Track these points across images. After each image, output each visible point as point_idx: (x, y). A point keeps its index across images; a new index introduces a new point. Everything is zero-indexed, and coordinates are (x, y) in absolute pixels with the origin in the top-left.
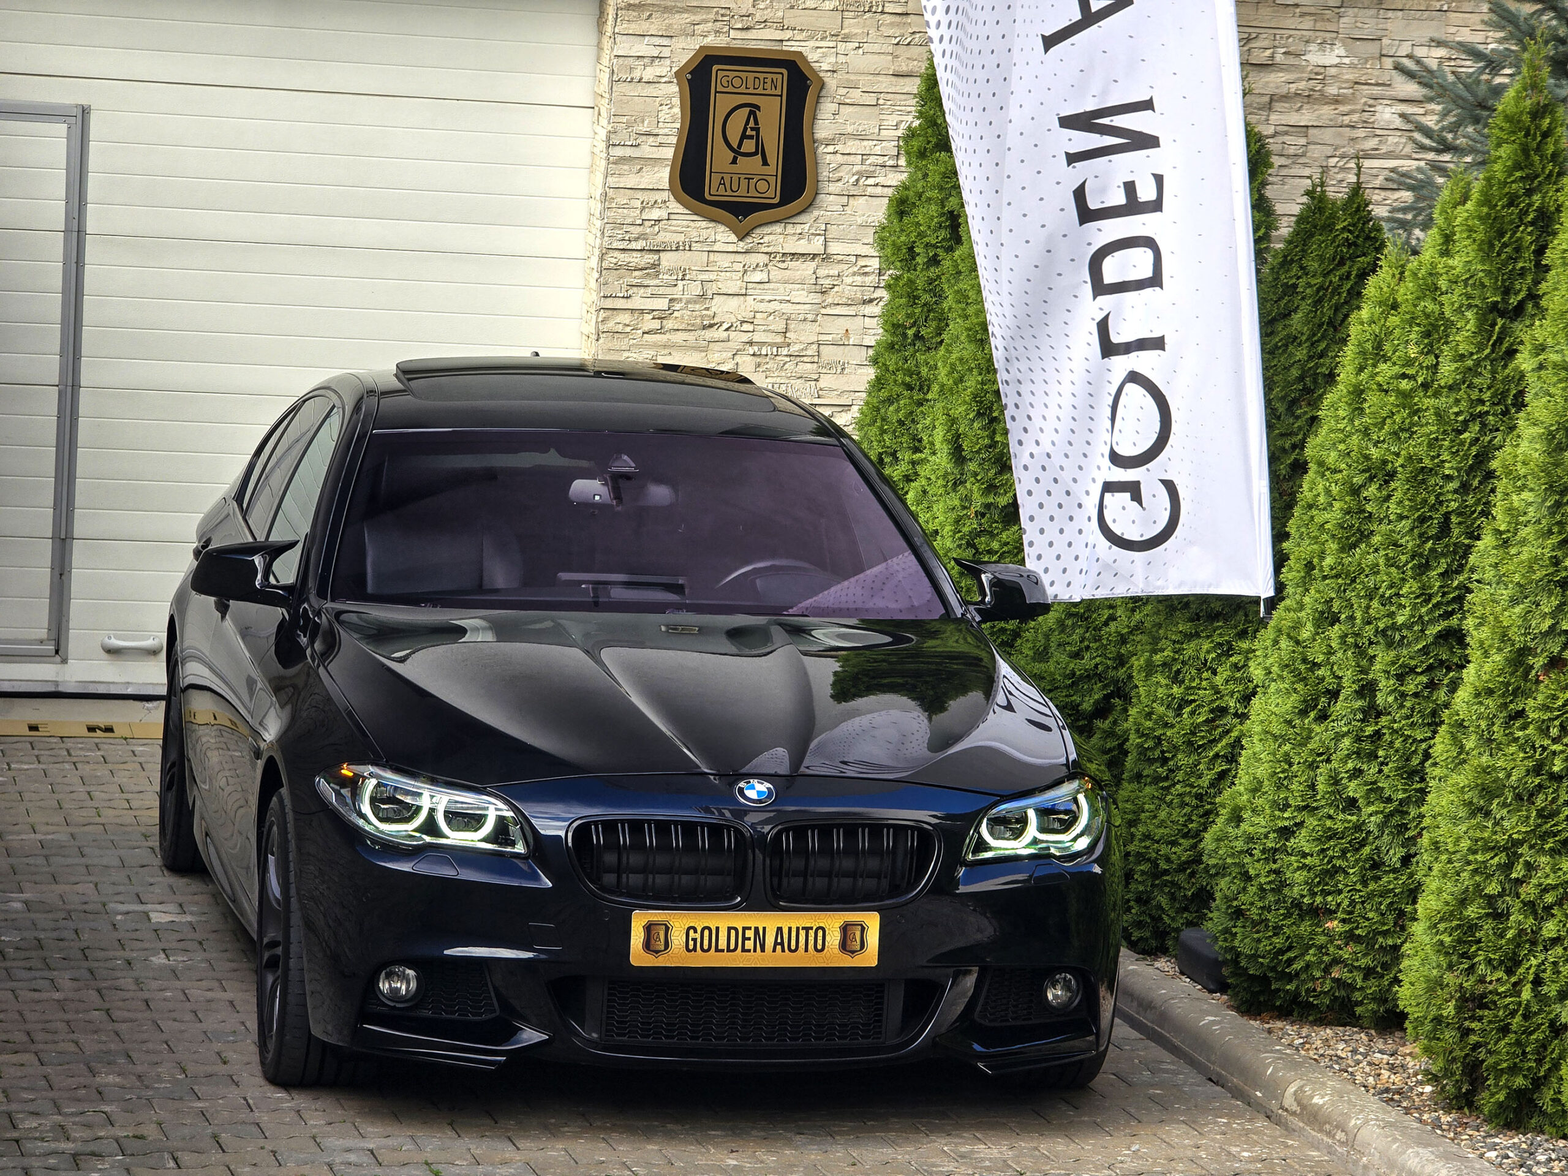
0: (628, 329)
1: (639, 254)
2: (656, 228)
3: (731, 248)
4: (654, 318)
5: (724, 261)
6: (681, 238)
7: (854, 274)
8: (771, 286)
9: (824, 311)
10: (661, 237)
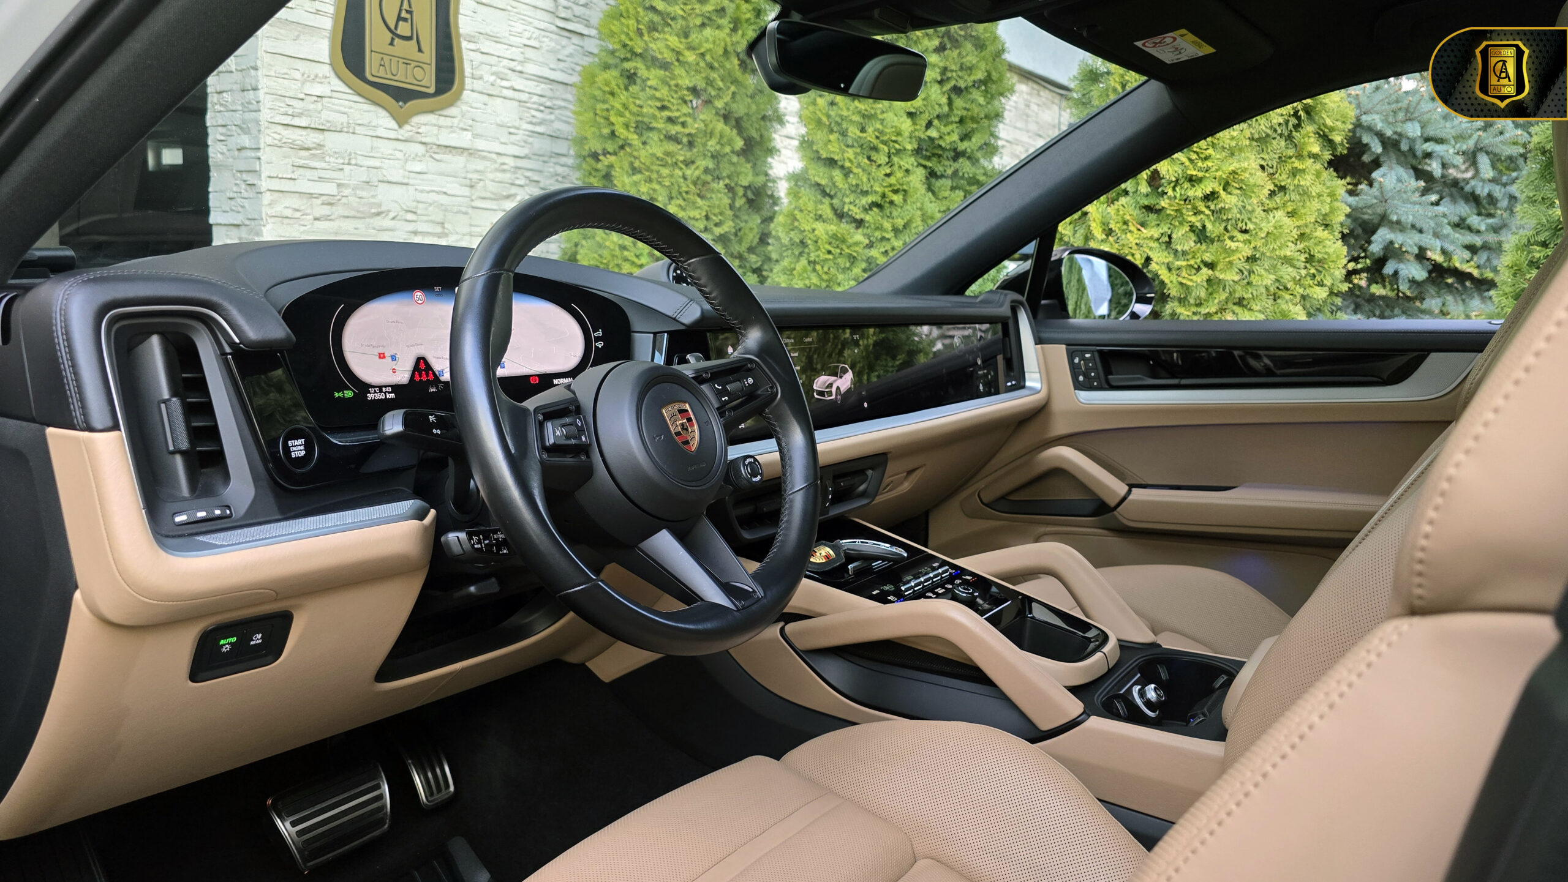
0: (298, 215)
1: (304, 132)
2: (319, 106)
3: (392, 135)
4: (323, 204)
5: (386, 148)
6: (343, 119)
7: (497, 170)
8: (429, 176)
9: (474, 204)
10: (325, 115)
